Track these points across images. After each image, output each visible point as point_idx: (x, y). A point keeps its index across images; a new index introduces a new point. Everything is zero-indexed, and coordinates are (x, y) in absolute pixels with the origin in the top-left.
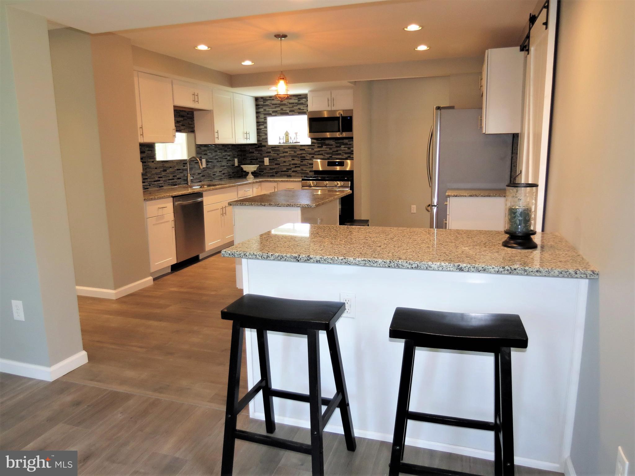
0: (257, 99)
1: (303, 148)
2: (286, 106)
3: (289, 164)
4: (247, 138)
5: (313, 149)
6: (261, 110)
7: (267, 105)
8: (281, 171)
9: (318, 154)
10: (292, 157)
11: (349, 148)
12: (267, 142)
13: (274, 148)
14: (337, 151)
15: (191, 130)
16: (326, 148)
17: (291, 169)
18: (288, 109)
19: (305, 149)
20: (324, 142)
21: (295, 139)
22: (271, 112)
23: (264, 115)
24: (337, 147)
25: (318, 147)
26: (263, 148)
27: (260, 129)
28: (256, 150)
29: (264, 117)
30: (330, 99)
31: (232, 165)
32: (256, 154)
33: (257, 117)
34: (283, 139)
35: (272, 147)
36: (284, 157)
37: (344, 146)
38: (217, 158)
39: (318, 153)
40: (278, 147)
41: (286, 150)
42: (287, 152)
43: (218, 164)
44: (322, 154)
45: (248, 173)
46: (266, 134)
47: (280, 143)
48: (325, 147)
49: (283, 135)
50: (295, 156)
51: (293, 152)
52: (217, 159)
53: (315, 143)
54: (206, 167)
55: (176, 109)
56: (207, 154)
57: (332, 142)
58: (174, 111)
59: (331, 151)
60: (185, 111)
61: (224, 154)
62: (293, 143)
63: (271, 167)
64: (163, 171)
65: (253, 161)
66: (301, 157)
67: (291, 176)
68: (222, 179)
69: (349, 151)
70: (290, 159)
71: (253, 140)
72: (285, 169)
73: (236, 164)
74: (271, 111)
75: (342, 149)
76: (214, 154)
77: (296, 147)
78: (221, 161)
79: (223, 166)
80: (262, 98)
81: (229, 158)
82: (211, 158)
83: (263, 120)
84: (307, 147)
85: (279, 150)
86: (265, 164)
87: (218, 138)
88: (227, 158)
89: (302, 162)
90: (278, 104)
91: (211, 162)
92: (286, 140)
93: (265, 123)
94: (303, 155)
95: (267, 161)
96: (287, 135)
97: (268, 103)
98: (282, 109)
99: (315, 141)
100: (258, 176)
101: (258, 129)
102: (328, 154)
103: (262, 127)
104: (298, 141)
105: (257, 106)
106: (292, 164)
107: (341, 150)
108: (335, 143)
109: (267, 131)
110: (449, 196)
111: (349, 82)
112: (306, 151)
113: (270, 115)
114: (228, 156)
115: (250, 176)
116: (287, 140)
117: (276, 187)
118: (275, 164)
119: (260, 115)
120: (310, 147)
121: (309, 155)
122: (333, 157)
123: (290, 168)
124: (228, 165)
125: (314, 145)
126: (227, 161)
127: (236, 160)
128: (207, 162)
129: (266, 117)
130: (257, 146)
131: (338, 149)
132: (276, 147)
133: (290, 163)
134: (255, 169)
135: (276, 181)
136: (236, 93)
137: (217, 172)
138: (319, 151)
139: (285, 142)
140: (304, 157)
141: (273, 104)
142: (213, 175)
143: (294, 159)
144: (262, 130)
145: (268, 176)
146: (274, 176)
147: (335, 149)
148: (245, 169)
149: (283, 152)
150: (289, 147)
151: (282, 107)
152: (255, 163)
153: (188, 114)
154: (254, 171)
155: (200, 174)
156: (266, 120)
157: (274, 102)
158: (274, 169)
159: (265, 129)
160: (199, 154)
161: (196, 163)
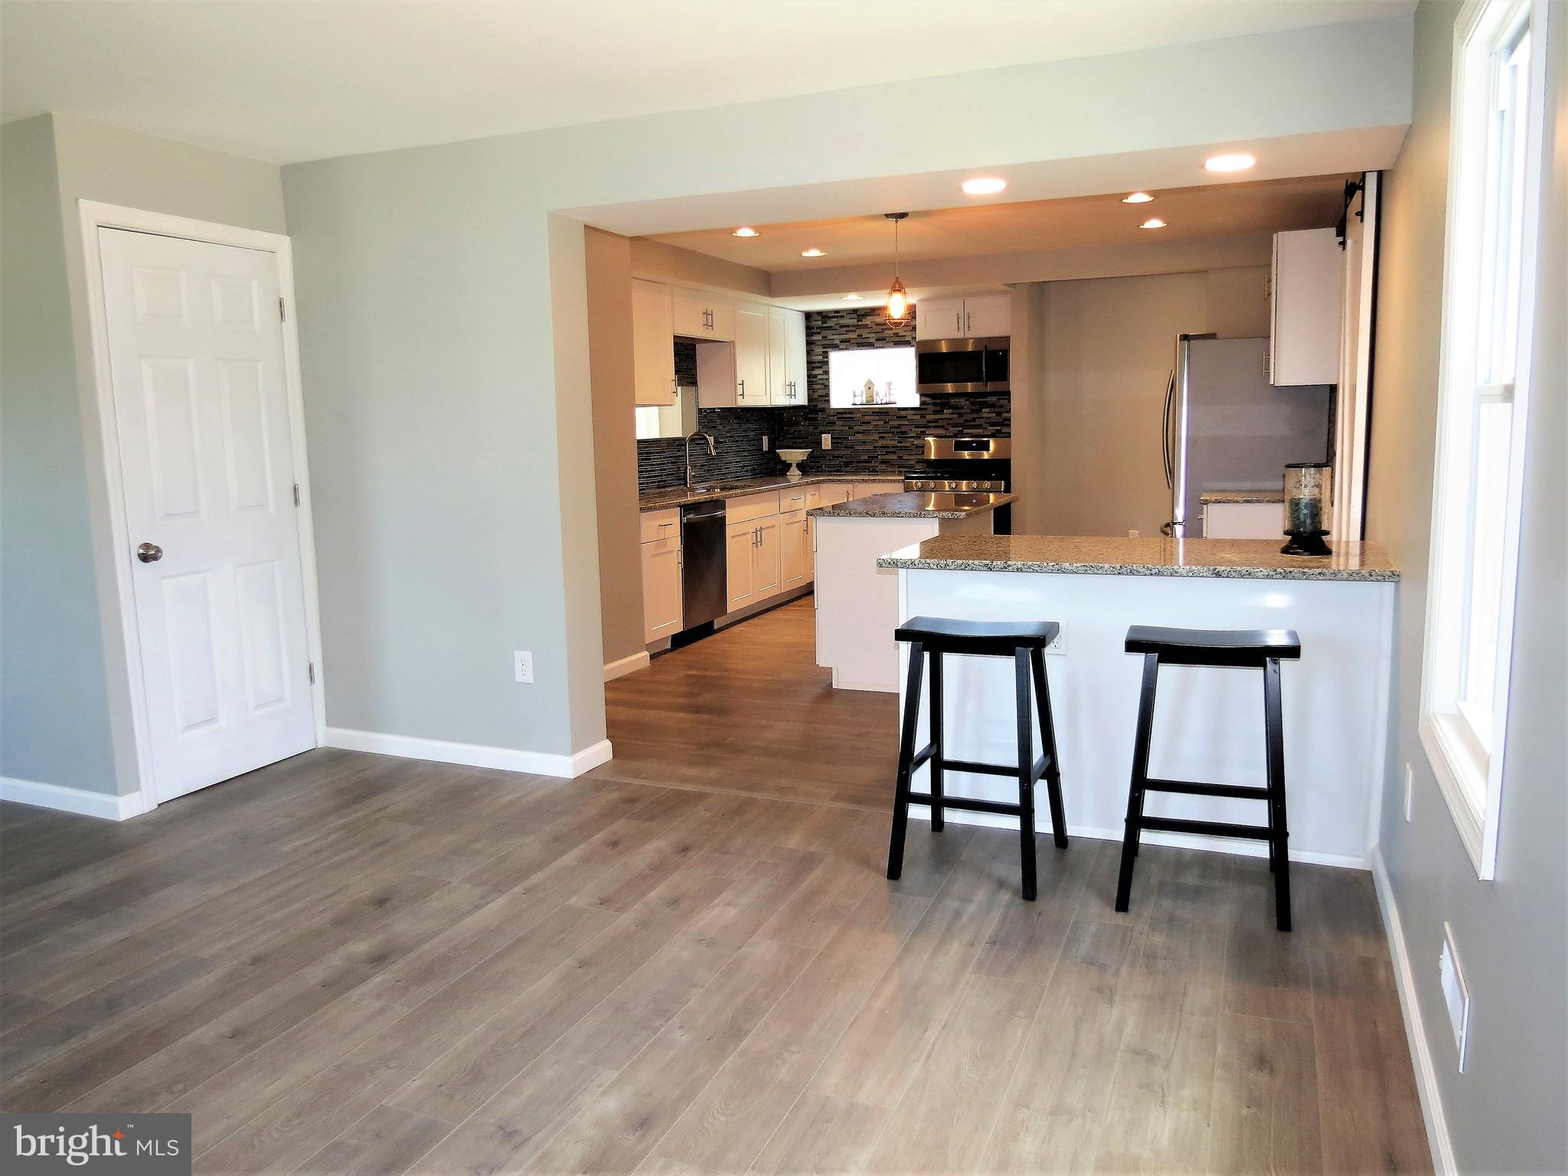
0: (808, 316)
1: (903, 413)
2: (869, 330)
3: (874, 447)
4: (791, 395)
5: (923, 416)
6: (818, 337)
7: (830, 328)
8: (857, 462)
9: (934, 427)
10: (879, 433)
11: (999, 414)
12: (828, 401)
13: (844, 414)
14: (974, 420)
15: (691, 380)
16: (950, 414)
17: (877, 457)
18: (873, 335)
19: (906, 417)
20: (945, 401)
21: (886, 395)
22: (837, 342)
23: (823, 348)
24: (973, 411)
25: (935, 412)
26: (820, 416)
27: (815, 376)
28: (806, 419)
29: (824, 352)
30: (961, 315)
31: (758, 450)
32: (803, 427)
33: (809, 353)
34: (862, 395)
35: (838, 413)
36: (863, 432)
37: (988, 410)
38: (732, 434)
39: (933, 424)
40: (852, 413)
41: (867, 418)
42: (870, 423)
43: (734, 447)
44: (941, 427)
45: (790, 465)
46: (827, 387)
47: (856, 405)
48: (949, 411)
49: (860, 388)
50: (887, 431)
51: (881, 423)
52: (733, 437)
53: (929, 404)
55: (678, 341)
56: (716, 428)
57: (962, 401)
58: (675, 344)
59: (961, 421)
60: (682, 344)
61: (744, 427)
62: (882, 404)
63: (836, 453)
65: (798, 441)
66: (898, 432)
67: (878, 471)
68: (740, 477)
69: (999, 419)
70: (876, 437)
71: (801, 399)
72: (864, 458)
73: (765, 448)
74: (837, 339)
75: (985, 415)
76: (729, 427)
77: (888, 413)
78: (739, 441)
79: (742, 451)
80: (819, 313)
81: (752, 434)
82: (722, 436)
83: (820, 358)
84: (912, 412)
85: (851, 419)
86: (824, 447)
87: (743, 395)
88: (749, 436)
89: (902, 442)
90: (852, 325)
91: (723, 442)
92: (866, 398)
93: (826, 363)
94: (903, 429)
95: (826, 441)
96: (869, 388)
97: (831, 323)
98: (860, 336)
99: (928, 400)
100: (808, 471)
101: (809, 376)
102: (955, 425)
103: (816, 372)
104: (892, 400)
105: (809, 331)
106: (880, 447)
107: (982, 418)
108: (970, 403)
109: (828, 379)
110: (1206, 502)
111: (1005, 285)
112: (908, 420)
113: (836, 347)
114: (752, 431)
115: (794, 474)
116: (869, 399)
117: (851, 492)
118: (845, 447)
119: (814, 347)
120: (919, 412)
121: (915, 427)
122: (966, 431)
123: (875, 454)
125: (926, 409)
126: (749, 441)
127: (765, 439)
128: (716, 442)
129: (827, 352)
130: (807, 411)
131: (975, 416)
132: (846, 413)
133: (876, 445)
134: (805, 458)
135: (852, 480)
136: (774, 306)
137: (732, 463)
138: (936, 421)
139: (864, 402)
140: (906, 432)
141: (842, 326)
142: (726, 468)
143: (883, 438)
144: (819, 377)
145: (829, 471)
146: (844, 471)
147: (970, 417)
148: (783, 458)
149: (862, 423)
150: (873, 412)
151: (859, 332)
152: (804, 445)
153: (686, 349)
154: (802, 461)
156: (827, 357)
157: (842, 322)
158: (842, 457)
159: (824, 377)
160: (703, 426)
161: (697, 444)
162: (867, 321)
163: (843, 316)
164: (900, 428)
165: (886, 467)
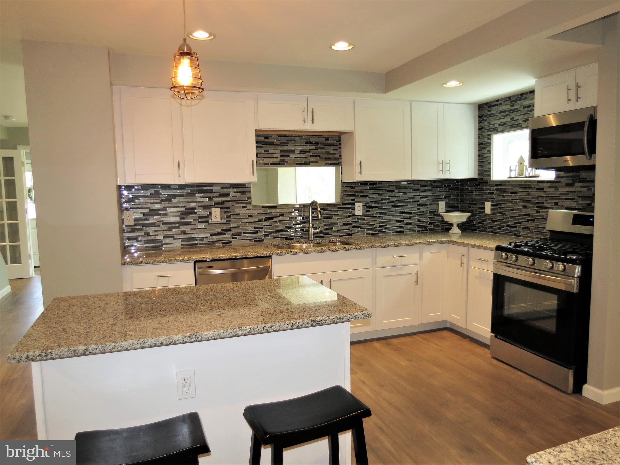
0: (481, 107)
1: (541, 185)
2: (519, 113)
3: (519, 215)
4: (444, 171)
5: (557, 189)
6: (485, 124)
7: (493, 115)
8: (507, 226)
9: (566, 199)
10: (523, 202)
12: (490, 175)
16: (581, 187)
17: (520, 223)
18: (521, 117)
19: (543, 189)
20: (577, 174)
22: (497, 126)
23: (489, 132)
25: (568, 185)
26: (484, 186)
27: (482, 155)
28: (476, 189)
29: (488, 135)
31: (430, 212)
32: (476, 195)
33: (480, 136)
34: (515, 170)
35: (496, 185)
36: (512, 201)
38: (392, 200)
39: (566, 197)
40: (505, 185)
41: (515, 190)
42: (516, 193)
43: (394, 210)
44: (573, 199)
45: (452, 225)
46: (490, 163)
47: (512, 178)
48: (580, 184)
50: (528, 201)
51: (525, 194)
52: (394, 202)
53: (562, 177)
54: (363, 215)
56: (368, 196)
58: (256, 135)
60: (320, 136)
61: (411, 194)
62: (529, 177)
63: (494, 217)
64: (265, 220)
66: (537, 203)
67: (520, 236)
68: (403, 232)
70: (520, 205)
72: (511, 223)
73: (442, 210)
74: (497, 123)
76: (386, 195)
77: (530, 185)
78: (403, 206)
79: (406, 213)
80: (486, 104)
81: (422, 201)
82: (376, 202)
83: (486, 140)
84: (549, 185)
85: (504, 190)
86: (486, 212)
88: (419, 201)
89: (538, 212)
90: (508, 111)
91: (377, 207)
92: (519, 172)
93: (489, 144)
94: (541, 200)
95: (488, 207)
96: (521, 164)
97: (494, 111)
98: (512, 119)
99: (562, 173)
100: (476, 230)
101: (479, 156)
103: (484, 151)
105: (481, 118)
106: (524, 215)
109: (490, 157)
112: (545, 192)
113: (496, 131)
114: (423, 198)
115: (456, 230)
116: (521, 172)
118: (500, 213)
119: (482, 130)
120: (553, 185)
121: (551, 199)
123: (519, 221)
124: (418, 211)
125: (559, 182)
126: (418, 205)
127: (442, 205)
128: (367, 207)
129: (490, 135)
130: (477, 183)
132: (500, 185)
133: (520, 212)
134: (465, 220)
136: (417, 101)
137: (391, 221)
138: (568, 193)
139: (517, 175)
140: (543, 203)
141: (500, 112)
142: (380, 226)
143: (526, 207)
144: (485, 155)
145: (489, 232)
146: (497, 233)
148: (446, 219)
149: (511, 193)
150: (520, 185)
151: (512, 115)
152: (470, 210)
153: (326, 140)
154: (463, 222)
155: (351, 224)
156: (490, 139)
157: (501, 108)
158: (497, 221)
159: (488, 155)
160: (348, 195)
161: (340, 208)
162: (517, 106)
163: (501, 104)
164: (538, 199)
165: (527, 233)
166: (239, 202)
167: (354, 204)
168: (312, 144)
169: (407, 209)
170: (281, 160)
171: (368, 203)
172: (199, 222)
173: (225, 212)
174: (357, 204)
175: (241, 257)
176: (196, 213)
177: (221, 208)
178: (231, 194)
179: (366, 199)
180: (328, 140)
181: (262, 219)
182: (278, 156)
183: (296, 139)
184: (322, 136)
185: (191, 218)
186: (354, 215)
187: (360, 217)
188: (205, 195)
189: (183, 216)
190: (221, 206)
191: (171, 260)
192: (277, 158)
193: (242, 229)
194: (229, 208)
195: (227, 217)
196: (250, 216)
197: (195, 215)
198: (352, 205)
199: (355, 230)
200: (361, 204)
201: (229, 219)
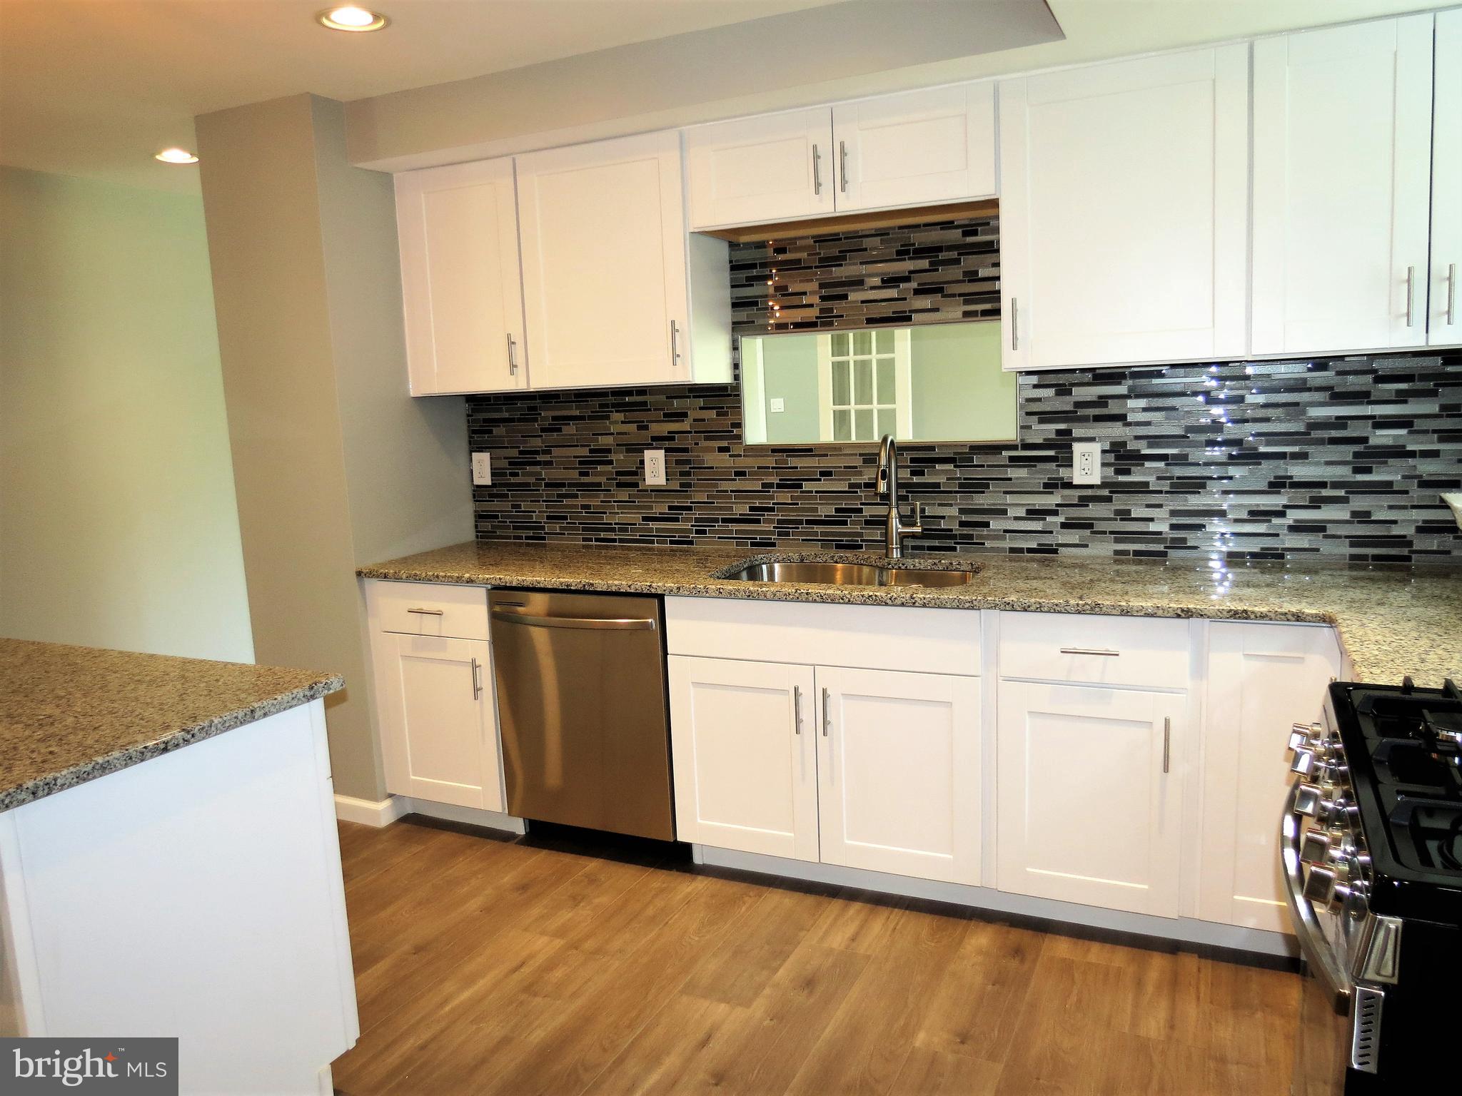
38: (1230, 432)
43: (1238, 471)
52: (1238, 442)
54: (1104, 485)
56: (1123, 417)
60: (946, 225)
64: (779, 486)
68: (1282, 557)
79: (1295, 485)
124: (1361, 478)
137: (1222, 513)
142: (1173, 527)
153: (966, 234)
155: (1055, 513)
160: (1045, 417)
161: (1012, 459)
166: (711, 435)
167: (1070, 446)
168: (920, 252)
169: (1299, 471)
170: (822, 311)
171: (1124, 444)
172: (619, 485)
173: (678, 462)
174: (1078, 448)
175: (580, 587)
176: (611, 462)
177: (667, 450)
178: (692, 415)
179: (1116, 431)
180: (975, 233)
181: (771, 485)
182: (815, 300)
183: (867, 242)
184: (953, 222)
185: (600, 475)
186: (1069, 485)
187: (1089, 492)
188: (631, 416)
189: (584, 468)
190: (667, 444)
191: (437, 577)
192: (812, 306)
193: (721, 508)
194: (686, 450)
195: (682, 474)
196: (740, 474)
197: (609, 468)
198: (1062, 449)
199: (1073, 536)
200: (1095, 449)
201: (685, 480)
